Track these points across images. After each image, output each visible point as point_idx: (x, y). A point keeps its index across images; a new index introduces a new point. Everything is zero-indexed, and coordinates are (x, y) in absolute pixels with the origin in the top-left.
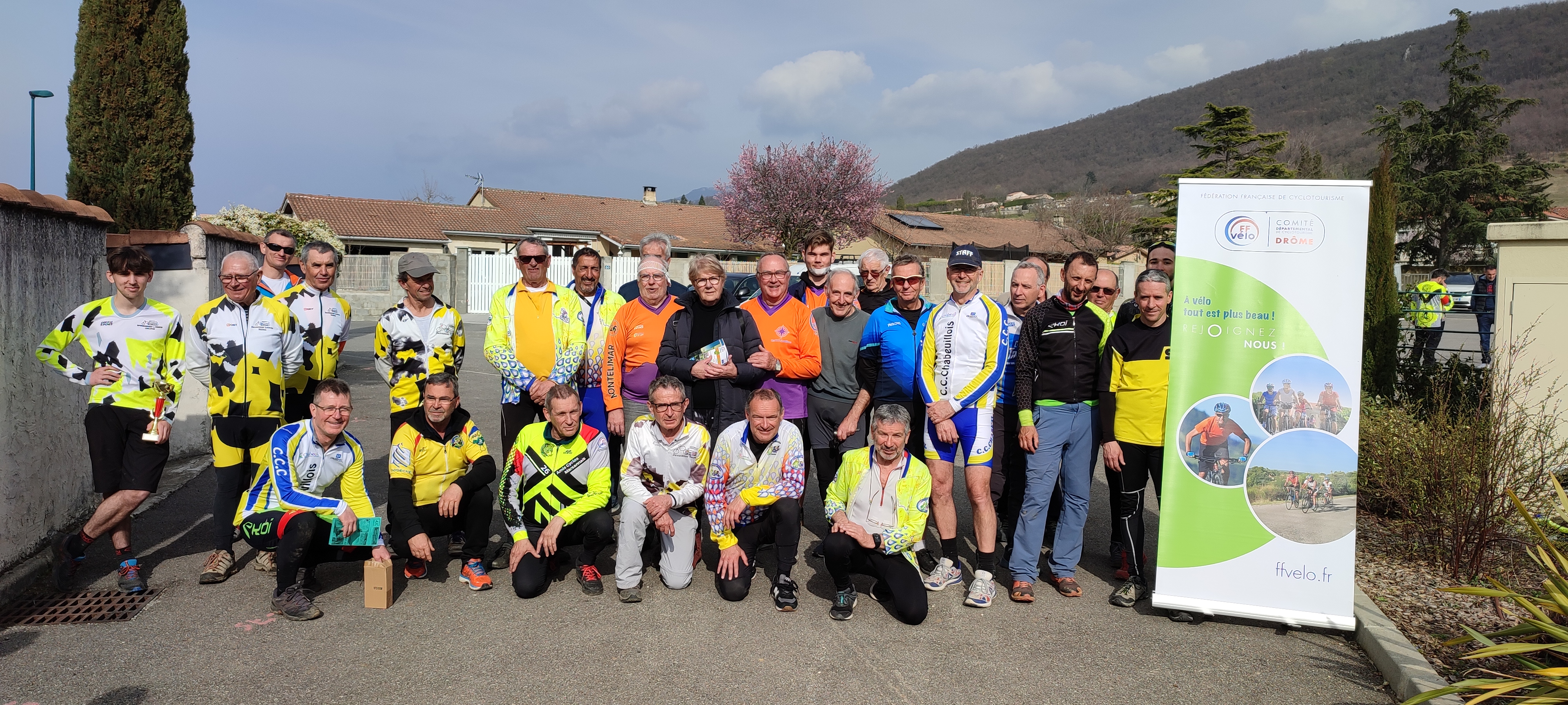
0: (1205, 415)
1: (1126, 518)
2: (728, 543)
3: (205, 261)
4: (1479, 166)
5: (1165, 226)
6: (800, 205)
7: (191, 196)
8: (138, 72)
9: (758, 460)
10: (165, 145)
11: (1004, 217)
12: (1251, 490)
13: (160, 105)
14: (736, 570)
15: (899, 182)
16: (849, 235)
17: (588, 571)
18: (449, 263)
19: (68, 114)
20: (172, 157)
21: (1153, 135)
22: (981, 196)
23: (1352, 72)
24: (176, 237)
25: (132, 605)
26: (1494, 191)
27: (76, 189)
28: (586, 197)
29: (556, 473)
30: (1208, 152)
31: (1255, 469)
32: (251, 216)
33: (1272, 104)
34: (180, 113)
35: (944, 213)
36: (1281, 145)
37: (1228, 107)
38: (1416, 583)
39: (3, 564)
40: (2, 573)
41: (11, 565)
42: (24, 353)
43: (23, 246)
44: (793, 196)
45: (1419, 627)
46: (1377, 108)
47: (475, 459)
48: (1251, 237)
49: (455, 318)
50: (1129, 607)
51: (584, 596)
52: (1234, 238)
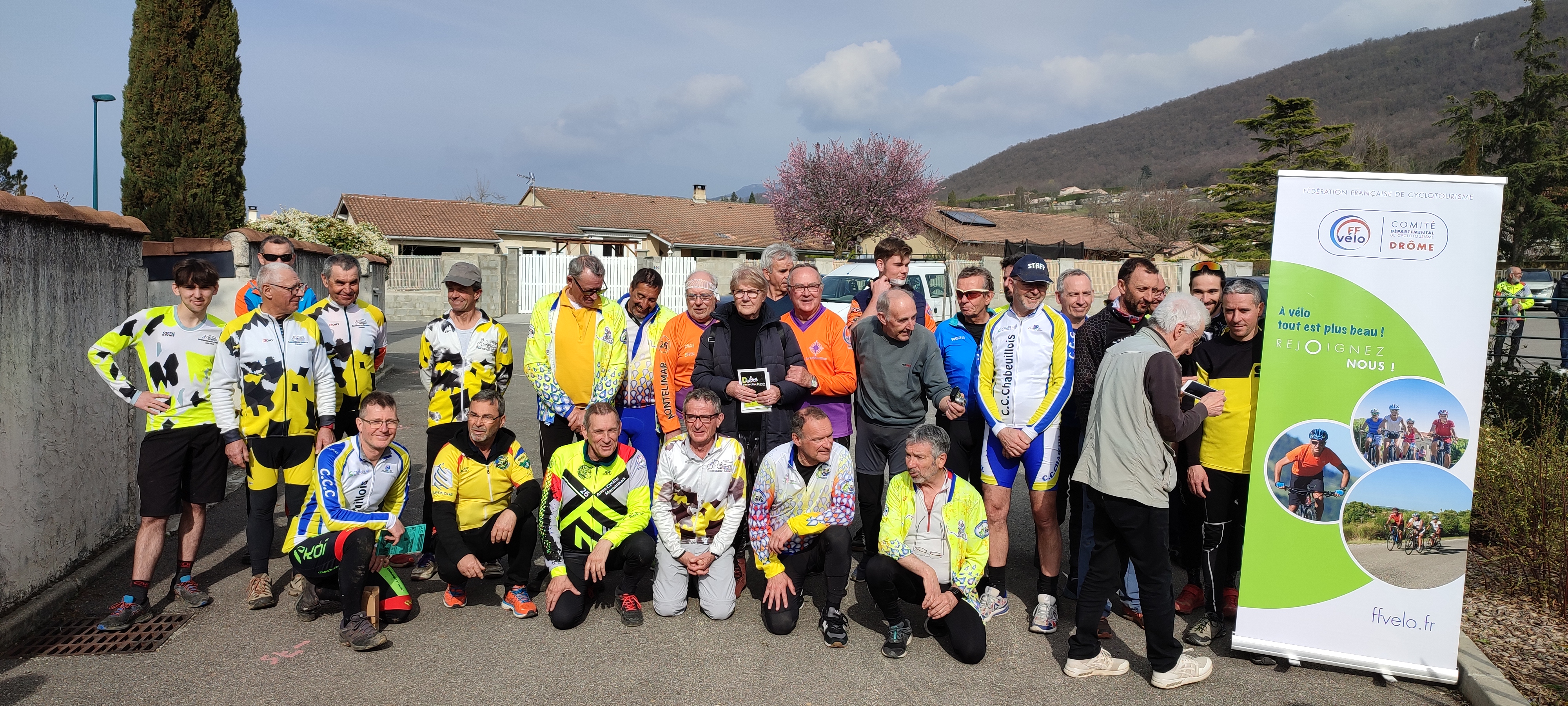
1: (1208, 551)
2: (774, 570)
3: (248, 269)
4: (1556, 158)
5: (1224, 221)
6: (850, 203)
7: (244, 200)
8: (191, 76)
9: (807, 482)
10: (218, 150)
11: (1057, 212)
12: (1348, 527)
13: (213, 109)
14: (785, 600)
15: (950, 177)
17: (628, 600)
18: (500, 263)
19: (122, 118)
20: (225, 161)
21: (1210, 128)
22: (1033, 191)
23: (1418, 61)
24: (220, 244)
25: (159, 633)
27: (130, 194)
28: (636, 195)
29: (596, 495)
30: (1269, 145)
31: (1353, 504)
32: (302, 219)
33: (1335, 94)
34: (232, 117)
35: (996, 209)
36: (1346, 138)
37: (1290, 99)
38: (1520, 622)
39: (30, 589)
40: (29, 599)
41: (39, 590)
42: (53, 371)
43: (51, 261)
44: (842, 193)
45: (1529, 676)
46: (1448, 99)
47: (520, 483)
48: (1361, 240)
49: (500, 334)
50: (1205, 646)
51: (623, 628)
52: (1340, 241)
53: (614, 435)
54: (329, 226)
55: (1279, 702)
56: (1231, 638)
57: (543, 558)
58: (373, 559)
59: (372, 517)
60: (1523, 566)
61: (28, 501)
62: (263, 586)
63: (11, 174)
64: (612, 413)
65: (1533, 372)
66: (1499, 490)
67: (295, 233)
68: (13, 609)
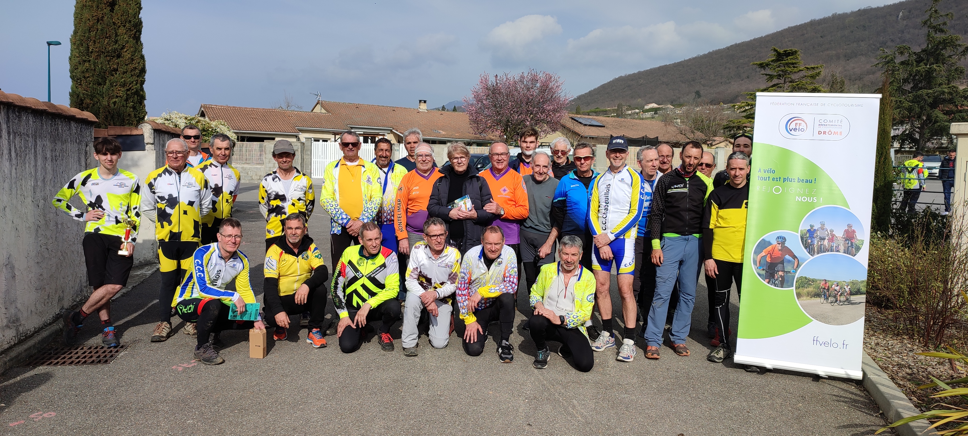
0: (770, 244)
1: (719, 307)
2: (470, 320)
3: (153, 145)
4: (945, 86)
5: (744, 125)
6: (515, 111)
7: (145, 106)
8: (112, 29)
9: (489, 269)
10: (129, 74)
11: (643, 119)
12: (798, 291)
13: (125, 50)
14: (476, 337)
15: (577, 97)
16: (546, 130)
17: (385, 337)
18: (300, 147)
19: (70, 55)
20: (133, 82)
21: (737, 67)
22: (628, 106)
23: (865, 27)
24: (136, 131)
25: (111, 354)
26: (955, 102)
27: (75, 101)
28: (383, 106)
29: (366, 276)
30: (772, 78)
31: (801, 278)
32: (181, 118)
33: (814, 47)
34: (137, 55)
35: (605, 117)
36: (819, 74)
37: (785, 49)
38: (901, 350)
39: (33, 329)
40: (33, 334)
41: (39, 329)
42: (45, 201)
43: (44, 136)
44: (511, 106)
45: (903, 377)
46: (881, 50)
47: (316, 267)
48: (802, 130)
49: (307, 181)
50: (719, 362)
51: (383, 352)
52: (791, 131)
53: (377, 242)
54: (197, 122)
55: (760, 392)
61: (32, 277)
62: (162, 329)
64: (377, 229)
67: (176, 126)
68: (25, 340)
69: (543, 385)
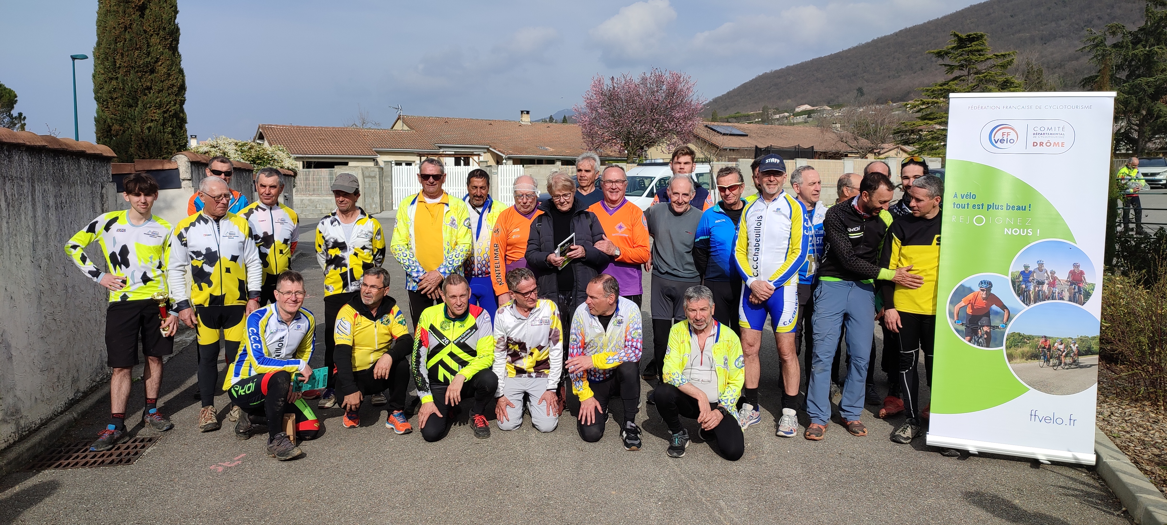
0: (970, 290)
1: (904, 372)
2: (586, 396)
3: (191, 182)
5: (919, 128)
6: (638, 121)
7: (186, 130)
8: (143, 39)
9: (606, 329)
10: (165, 93)
11: (794, 124)
12: (1009, 351)
13: (160, 63)
14: (593, 418)
15: (713, 100)
17: (479, 419)
18: (378, 173)
19: (93, 72)
20: (170, 102)
21: (908, 57)
22: (776, 109)
23: (1065, 2)
24: (169, 164)
25: (135, 450)
27: (102, 128)
28: (478, 120)
29: (453, 342)
30: (953, 69)
31: (1013, 334)
32: (230, 144)
33: (1002, 29)
34: (175, 69)
35: (748, 123)
36: (1011, 62)
37: (969, 33)
38: (1143, 421)
39: (39, 421)
40: (39, 428)
41: (46, 422)
42: (49, 261)
43: (44, 179)
44: (632, 114)
45: (1149, 460)
46: (1088, 30)
47: (398, 336)
48: (1012, 141)
50: (907, 443)
51: (476, 439)
52: (996, 142)
53: (464, 300)
54: (250, 148)
55: (962, 483)
56: (926, 437)
57: (416, 390)
58: (289, 394)
59: (288, 363)
60: (1144, 379)
61: (35, 356)
62: (210, 415)
63: (14, 116)
64: (463, 284)
65: (1152, 235)
66: (1127, 324)
67: (225, 154)
68: (28, 436)
69: (681, 480)
